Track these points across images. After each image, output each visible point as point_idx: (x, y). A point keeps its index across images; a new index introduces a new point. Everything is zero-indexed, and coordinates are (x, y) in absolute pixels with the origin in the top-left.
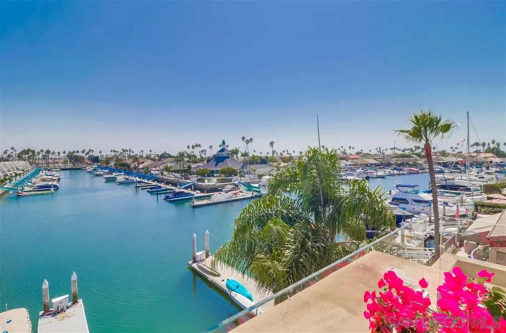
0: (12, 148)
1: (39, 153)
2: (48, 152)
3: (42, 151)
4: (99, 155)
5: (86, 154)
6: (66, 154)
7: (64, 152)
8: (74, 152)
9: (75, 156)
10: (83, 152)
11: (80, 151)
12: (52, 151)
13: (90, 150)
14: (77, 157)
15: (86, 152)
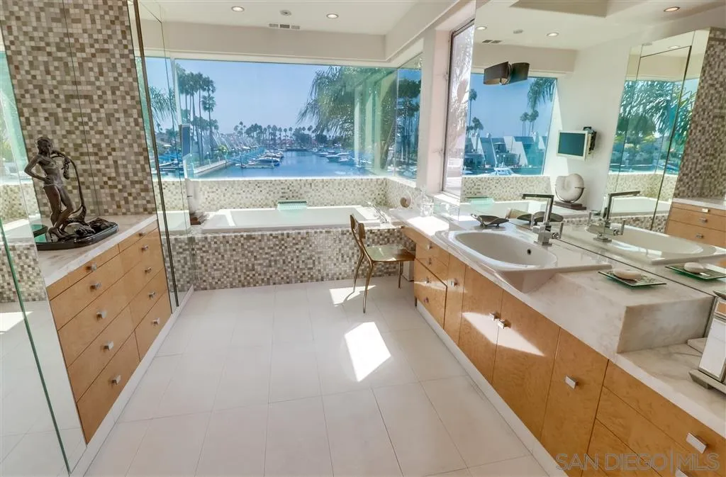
0: (241, 124)
1: (265, 129)
2: (275, 128)
3: (269, 127)
5: (313, 132)
6: (293, 132)
7: (291, 129)
10: (309, 129)
11: (307, 128)
12: (278, 128)
14: (304, 135)
15: (313, 129)
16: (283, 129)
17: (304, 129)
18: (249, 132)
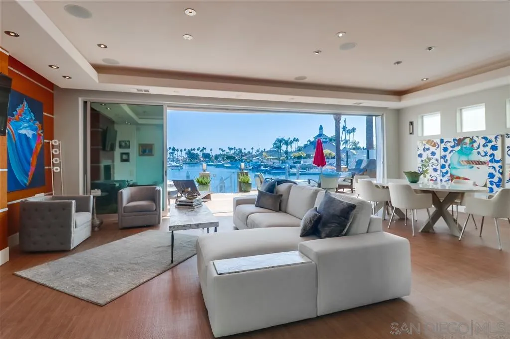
4: (210, 152)
8: (191, 149)
9: (192, 153)
13: (203, 148)
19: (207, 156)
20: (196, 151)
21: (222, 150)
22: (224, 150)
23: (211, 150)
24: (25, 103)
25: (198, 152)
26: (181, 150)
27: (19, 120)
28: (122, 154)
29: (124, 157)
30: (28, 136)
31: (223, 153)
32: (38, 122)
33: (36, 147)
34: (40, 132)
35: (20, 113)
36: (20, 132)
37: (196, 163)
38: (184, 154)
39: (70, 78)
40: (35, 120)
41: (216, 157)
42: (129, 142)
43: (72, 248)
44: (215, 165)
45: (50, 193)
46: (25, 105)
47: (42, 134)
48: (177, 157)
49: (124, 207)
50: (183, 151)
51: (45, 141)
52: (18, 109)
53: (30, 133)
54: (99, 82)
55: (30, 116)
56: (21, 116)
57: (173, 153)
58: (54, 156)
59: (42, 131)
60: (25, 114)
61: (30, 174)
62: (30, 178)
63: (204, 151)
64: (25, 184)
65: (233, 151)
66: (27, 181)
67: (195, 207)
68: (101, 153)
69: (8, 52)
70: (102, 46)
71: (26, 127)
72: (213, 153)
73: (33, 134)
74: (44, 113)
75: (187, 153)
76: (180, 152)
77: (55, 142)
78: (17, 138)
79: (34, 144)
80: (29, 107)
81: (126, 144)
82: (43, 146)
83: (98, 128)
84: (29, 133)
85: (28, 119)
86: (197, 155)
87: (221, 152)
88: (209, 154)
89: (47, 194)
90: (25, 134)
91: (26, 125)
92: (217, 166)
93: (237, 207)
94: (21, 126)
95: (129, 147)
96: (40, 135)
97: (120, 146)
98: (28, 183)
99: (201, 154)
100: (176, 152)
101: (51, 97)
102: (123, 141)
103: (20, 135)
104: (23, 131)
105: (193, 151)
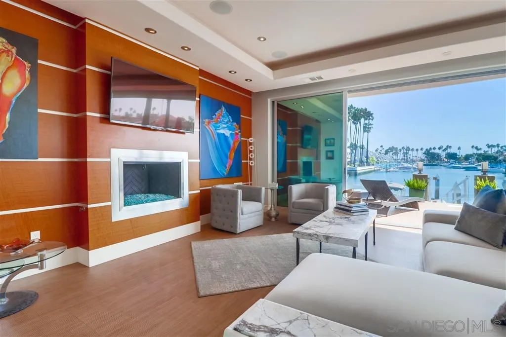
0: (382, 146)
1: (400, 150)
2: (408, 149)
3: (403, 148)
4: (457, 152)
5: (443, 151)
6: (423, 151)
7: (422, 149)
8: (430, 149)
9: (431, 153)
10: (440, 148)
11: (437, 148)
12: (411, 148)
13: (447, 146)
14: (434, 154)
15: (444, 148)
16: (415, 149)
17: (434, 148)
18: (387, 152)
19: (452, 156)
20: (437, 151)
21: (477, 148)
22: (480, 149)
23: (459, 148)
24: (223, 108)
25: (440, 152)
26: (417, 150)
27: (217, 122)
28: (327, 152)
29: (330, 155)
30: (226, 135)
31: (479, 152)
32: (235, 124)
33: (234, 144)
34: (237, 132)
35: (219, 116)
36: (219, 131)
37: (436, 165)
38: (421, 155)
39: (251, 80)
40: (233, 122)
41: (467, 158)
42: (334, 139)
43: (238, 232)
44: (464, 168)
45: (247, 183)
46: (223, 110)
47: (240, 134)
48: (411, 158)
49: (294, 203)
50: (420, 151)
51: (242, 139)
52: (216, 113)
53: (228, 133)
54: (275, 79)
55: (228, 119)
56: (220, 118)
57: (407, 153)
58: (251, 152)
59: (239, 131)
60: (223, 117)
61: (227, 166)
62: (228, 168)
63: (449, 151)
64: (224, 175)
65: (495, 150)
66: (225, 171)
67: (354, 214)
68: (299, 150)
69: (198, 67)
70: (262, 39)
71: (224, 128)
72: (462, 153)
73: (231, 134)
74: (241, 116)
75: (424, 153)
76: (415, 152)
77: (251, 140)
78: (216, 136)
79: (231, 142)
80: (227, 111)
81: (330, 142)
82: (240, 143)
83: (297, 126)
84: (226, 132)
85: (226, 121)
86: (439, 155)
87: (475, 151)
88: (456, 154)
89: (245, 183)
90: (224, 134)
91: (224, 126)
92: (467, 169)
93: (426, 224)
94: (219, 127)
95: (333, 145)
96: (237, 134)
97: (326, 145)
98: (225, 174)
99: (443, 154)
100: (410, 152)
101: (249, 101)
102: (328, 139)
103: (218, 134)
104: (222, 131)
105: (433, 151)
